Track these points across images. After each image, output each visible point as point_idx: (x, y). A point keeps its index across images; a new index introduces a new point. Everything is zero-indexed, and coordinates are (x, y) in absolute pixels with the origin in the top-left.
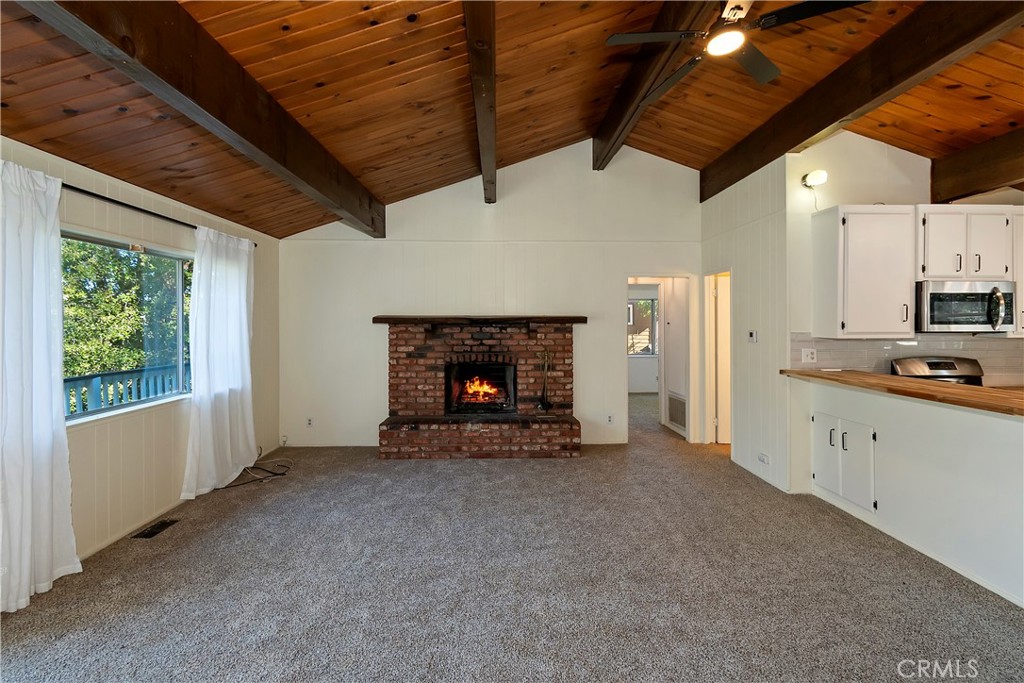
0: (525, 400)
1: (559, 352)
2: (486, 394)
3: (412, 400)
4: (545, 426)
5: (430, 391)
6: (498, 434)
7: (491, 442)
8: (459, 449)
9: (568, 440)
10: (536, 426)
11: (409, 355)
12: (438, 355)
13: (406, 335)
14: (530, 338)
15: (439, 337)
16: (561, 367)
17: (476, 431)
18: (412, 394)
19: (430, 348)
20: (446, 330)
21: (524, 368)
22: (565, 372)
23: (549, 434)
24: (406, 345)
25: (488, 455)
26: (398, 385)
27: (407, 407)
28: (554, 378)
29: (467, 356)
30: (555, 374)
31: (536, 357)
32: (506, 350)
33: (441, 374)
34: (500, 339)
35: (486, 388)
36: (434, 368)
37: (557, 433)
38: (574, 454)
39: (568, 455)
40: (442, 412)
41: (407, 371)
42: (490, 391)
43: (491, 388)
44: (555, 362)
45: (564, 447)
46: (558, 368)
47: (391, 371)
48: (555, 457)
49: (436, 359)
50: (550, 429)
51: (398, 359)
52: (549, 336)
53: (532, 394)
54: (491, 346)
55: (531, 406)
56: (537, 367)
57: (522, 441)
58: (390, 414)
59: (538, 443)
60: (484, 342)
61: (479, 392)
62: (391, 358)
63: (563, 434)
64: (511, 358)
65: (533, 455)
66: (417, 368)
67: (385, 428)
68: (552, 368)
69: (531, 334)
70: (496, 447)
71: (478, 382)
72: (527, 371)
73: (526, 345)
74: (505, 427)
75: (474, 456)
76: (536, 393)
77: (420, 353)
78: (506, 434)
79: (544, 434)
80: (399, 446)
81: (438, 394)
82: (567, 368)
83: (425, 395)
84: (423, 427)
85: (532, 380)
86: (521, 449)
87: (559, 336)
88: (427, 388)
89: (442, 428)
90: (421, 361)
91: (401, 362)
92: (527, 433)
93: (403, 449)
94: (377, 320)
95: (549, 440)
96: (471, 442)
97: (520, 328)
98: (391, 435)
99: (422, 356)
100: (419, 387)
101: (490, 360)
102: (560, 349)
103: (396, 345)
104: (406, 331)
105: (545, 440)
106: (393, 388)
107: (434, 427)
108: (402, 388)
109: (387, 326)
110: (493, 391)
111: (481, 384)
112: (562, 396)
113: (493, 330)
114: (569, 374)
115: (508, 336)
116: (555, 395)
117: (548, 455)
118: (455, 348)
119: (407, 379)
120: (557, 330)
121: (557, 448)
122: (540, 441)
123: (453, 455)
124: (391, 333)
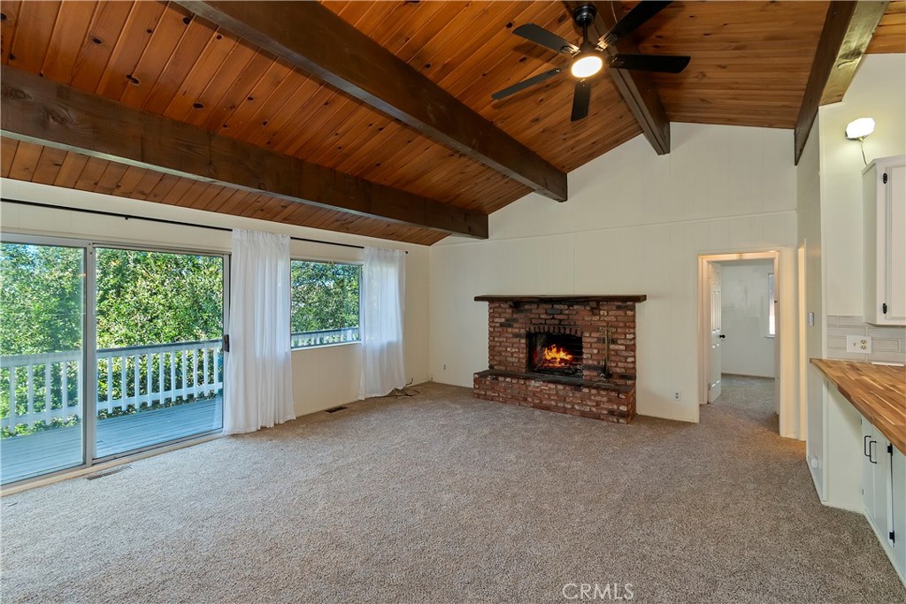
0: (589, 368)
1: (621, 327)
2: (562, 360)
3: (503, 359)
4: (594, 391)
5: (516, 353)
6: (555, 392)
7: (549, 398)
8: (525, 400)
9: (615, 407)
10: (586, 390)
11: (502, 325)
12: (521, 326)
13: (499, 310)
14: (594, 314)
15: (522, 311)
16: (622, 342)
17: (538, 387)
18: (503, 354)
19: (516, 320)
20: (527, 307)
21: (588, 340)
22: (627, 346)
23: (598, 398)
24: (500, 317)
25: (547, 408)
26: (494, 347)
27: (500, 363)
28: (616, 351)
29: (541, 327)
30: (616, 347)
31: (598, 331)
32: (573, 323)
33: (523, 341)
34: (568, 315)
35: (562, 355)
36: (517, 336)
37: (605, 399)
38: (621, 421)
39: (615, 420)
40: (524, 370)
41: (500, 336)
42: (565, 357)
43: (566, 355)
44: (616, 336)
45: (611, 413)
46: (619, 342)
47: (490, 336)
48: (603, 420)
49: (520, 328)
50: (599, 394)
51: (494, 327)
52: (610, 313)
53: (595, 363)
54: (560, 320)
55: (595, 373)
56: (600, 340)
57: (574, 401)
58: (490, 367)
59: (588, 405)
60: (555, 316)
61: (555, 358)
62: (490, 326)
63: (610, 401)
64: (576, 331)
65: (583, 414)
66: (507, 335)
67: (477, 376)
68: (614, 342)
69: (595, 311)
70: (553, 403)
71: (555, 350)
72: (591, 343)
73: (591, 320)
74: (560, 387)
75: (536, 406)
76: (599, 363)
77: (507, 324)
78: (561, 393)
79: (593, 398)
80: (486, 390)
81: (521, 356)
82: (628, 343)
83: (512, 356)
84: (501, 379)
85: (595, 351)
86: (573, 408)
87: (621, 313)
88: (513, 350)
89: (514, 381)
90: (510, 330)
91: (496, 329)
92: (578, 394)
93: (488, 393)
94: (477, 299)
95: (598, 404)
96: (534, 395)
97: (585, 306)
98: (481, 382)
99: (510, 326)
100: (508, 349)
101: (559, 332)
102: (621, 325)
103: (494, 317)
104: (500, 307)
105: (595, 404)
106: (491, 348)
107: (508, 380)
108: (497, 349)
109: (487, 303)
110: (568, 357)
111: (558, 351)
112: (624, 367)
113: (562, 307)
114: (632, 348)
115: (574, 312)
116: (617, 366)
117: (597, 417)
118: (534, 321)
119: (500, 342)
120: (619, 308)
121: (605, 412)
122: (589, 403)
123: (522, 403)
124: (490, 308)
